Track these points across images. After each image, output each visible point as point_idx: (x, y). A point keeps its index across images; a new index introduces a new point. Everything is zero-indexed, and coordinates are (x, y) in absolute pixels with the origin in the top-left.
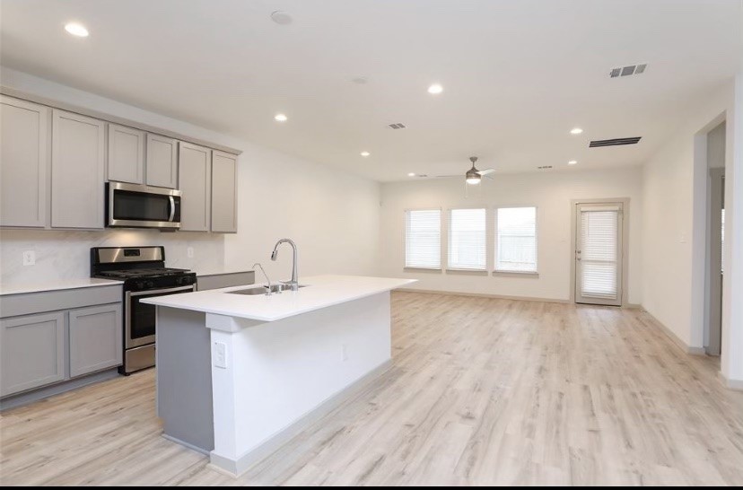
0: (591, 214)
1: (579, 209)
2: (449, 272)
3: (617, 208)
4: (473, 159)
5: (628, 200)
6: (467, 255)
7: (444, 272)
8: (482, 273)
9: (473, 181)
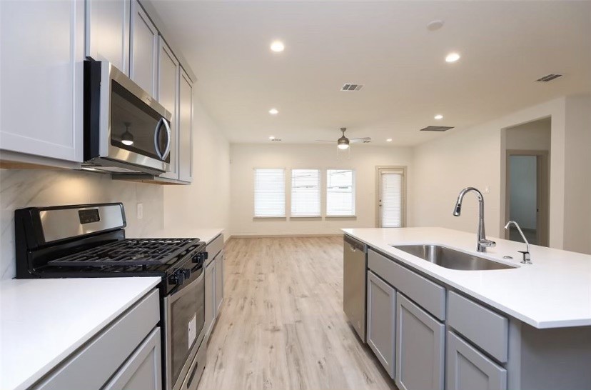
0: (388, 176)
1: (381, 172)
2: (293, 219)
3: (401, 172)
4: (344, 130)
5: (406, 167)
6: (306, 205)
7: (288, 219)
8: (318, 218)
9: (343, 147)
